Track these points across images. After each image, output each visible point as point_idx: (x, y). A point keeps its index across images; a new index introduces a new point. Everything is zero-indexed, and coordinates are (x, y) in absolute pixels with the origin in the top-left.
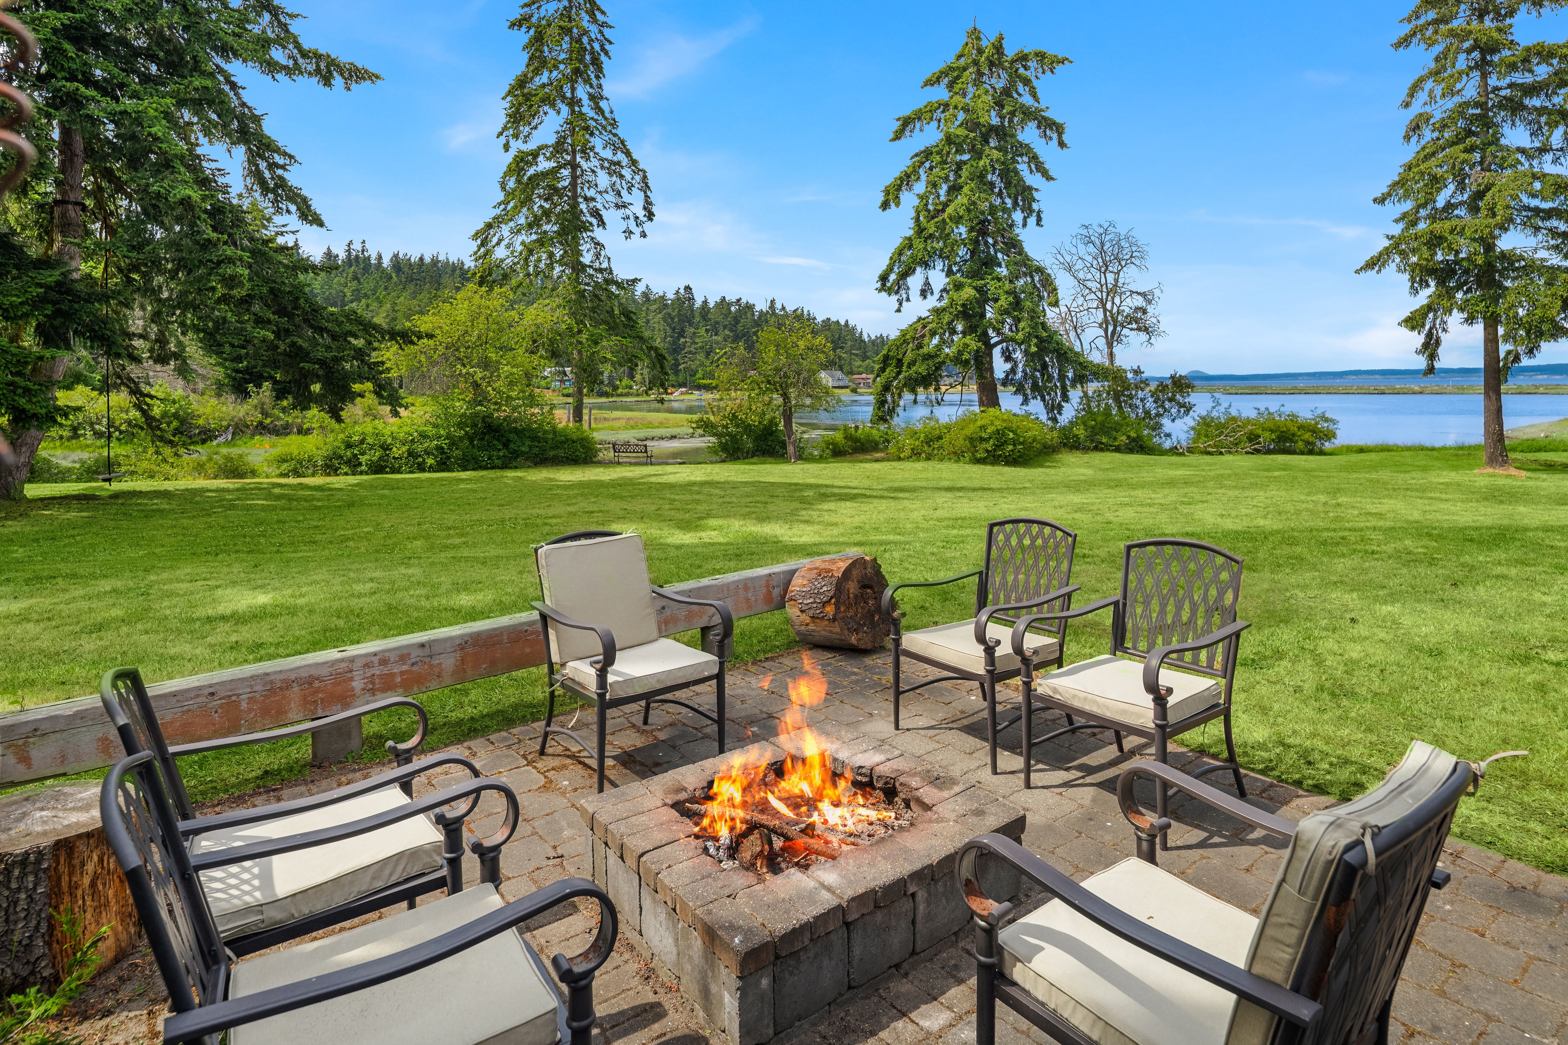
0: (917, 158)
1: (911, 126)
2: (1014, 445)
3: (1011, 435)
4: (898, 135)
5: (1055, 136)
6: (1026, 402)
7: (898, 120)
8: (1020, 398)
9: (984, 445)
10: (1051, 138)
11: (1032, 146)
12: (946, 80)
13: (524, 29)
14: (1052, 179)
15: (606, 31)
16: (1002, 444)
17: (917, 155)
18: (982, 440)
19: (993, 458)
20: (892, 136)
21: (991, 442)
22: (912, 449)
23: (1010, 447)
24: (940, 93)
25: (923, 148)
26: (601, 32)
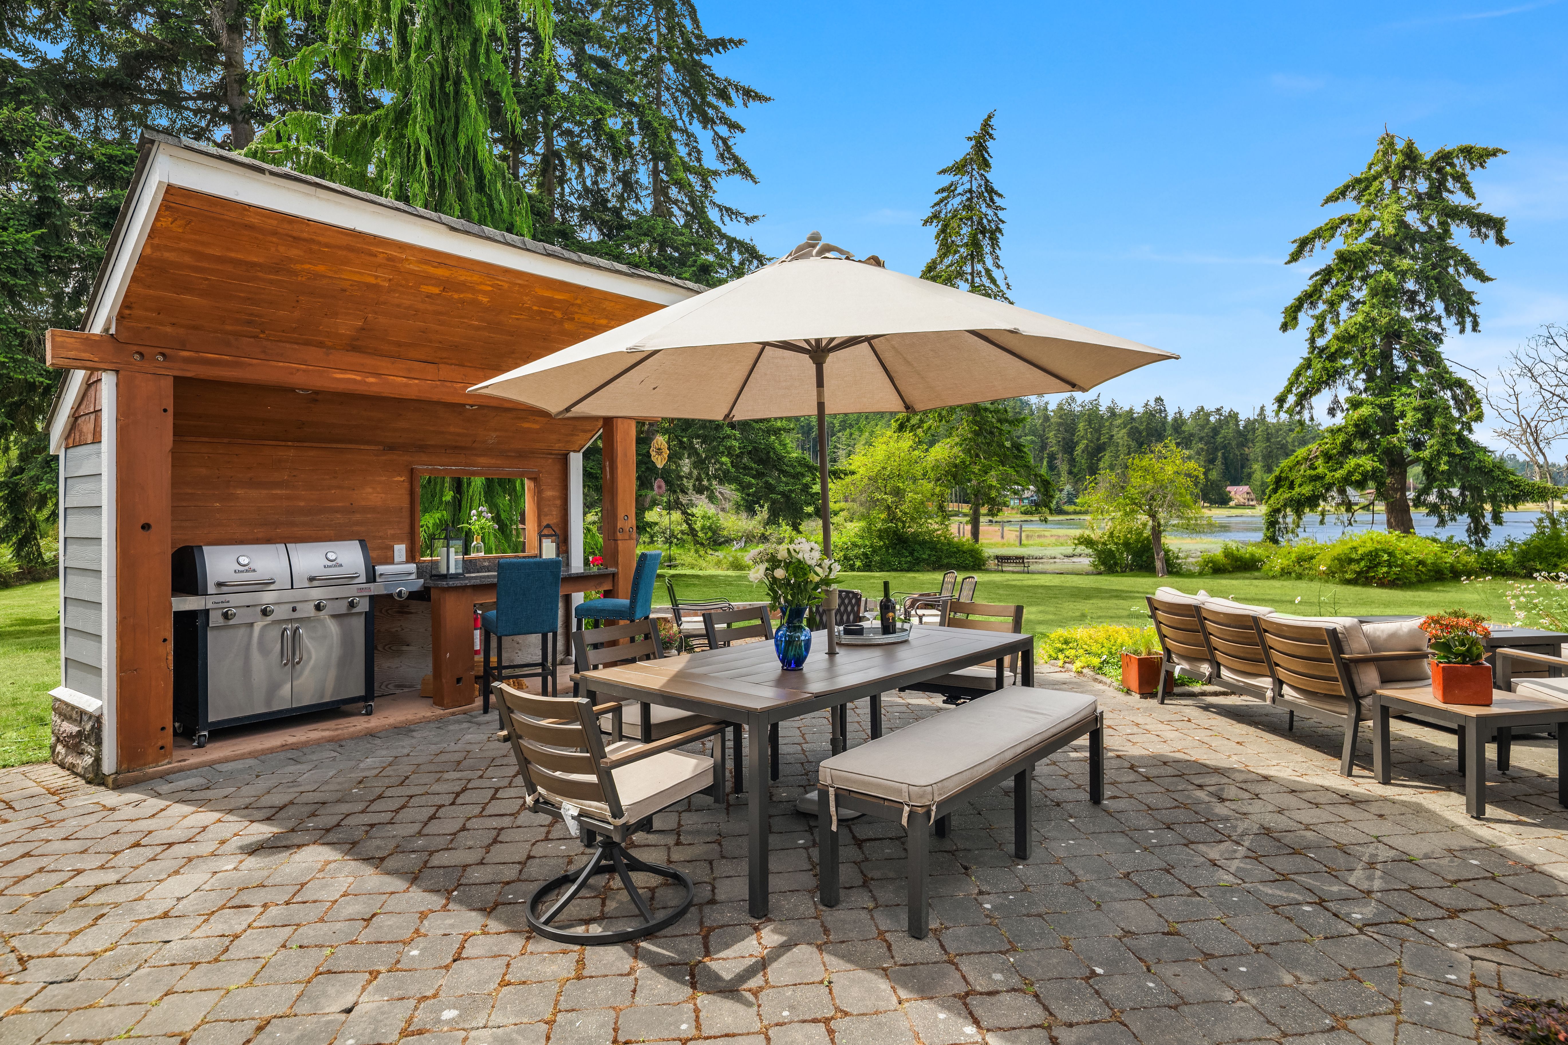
0: (1318, 277)
1: (1308, 248)
2: (1390, 566)
3: (1386, 557)
4: (1295, 257)
5: (1492, 233)
6: (1442, 522)
7: (1295, 241)
8: (1435, 520)
9: (1355, 567)
10: (1486, 236)
11: (1459, 248)
12: (1355, 193)
13: (934, 224)
14: (1488, 279)
15: (1000, 213)
16: (1376, 566)
17: (1317, 274)
18: (1351, 561)
19: (1363, 579)
20: (1288, 258)
21: (1362, 564)
22: (1283, 569)
23: (1385, 569)
24: (1349, 207)
25: (1324, 267)
26: (996, 214)
